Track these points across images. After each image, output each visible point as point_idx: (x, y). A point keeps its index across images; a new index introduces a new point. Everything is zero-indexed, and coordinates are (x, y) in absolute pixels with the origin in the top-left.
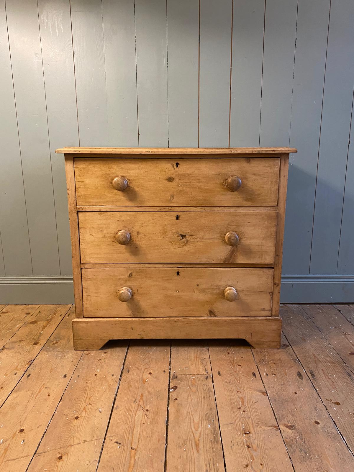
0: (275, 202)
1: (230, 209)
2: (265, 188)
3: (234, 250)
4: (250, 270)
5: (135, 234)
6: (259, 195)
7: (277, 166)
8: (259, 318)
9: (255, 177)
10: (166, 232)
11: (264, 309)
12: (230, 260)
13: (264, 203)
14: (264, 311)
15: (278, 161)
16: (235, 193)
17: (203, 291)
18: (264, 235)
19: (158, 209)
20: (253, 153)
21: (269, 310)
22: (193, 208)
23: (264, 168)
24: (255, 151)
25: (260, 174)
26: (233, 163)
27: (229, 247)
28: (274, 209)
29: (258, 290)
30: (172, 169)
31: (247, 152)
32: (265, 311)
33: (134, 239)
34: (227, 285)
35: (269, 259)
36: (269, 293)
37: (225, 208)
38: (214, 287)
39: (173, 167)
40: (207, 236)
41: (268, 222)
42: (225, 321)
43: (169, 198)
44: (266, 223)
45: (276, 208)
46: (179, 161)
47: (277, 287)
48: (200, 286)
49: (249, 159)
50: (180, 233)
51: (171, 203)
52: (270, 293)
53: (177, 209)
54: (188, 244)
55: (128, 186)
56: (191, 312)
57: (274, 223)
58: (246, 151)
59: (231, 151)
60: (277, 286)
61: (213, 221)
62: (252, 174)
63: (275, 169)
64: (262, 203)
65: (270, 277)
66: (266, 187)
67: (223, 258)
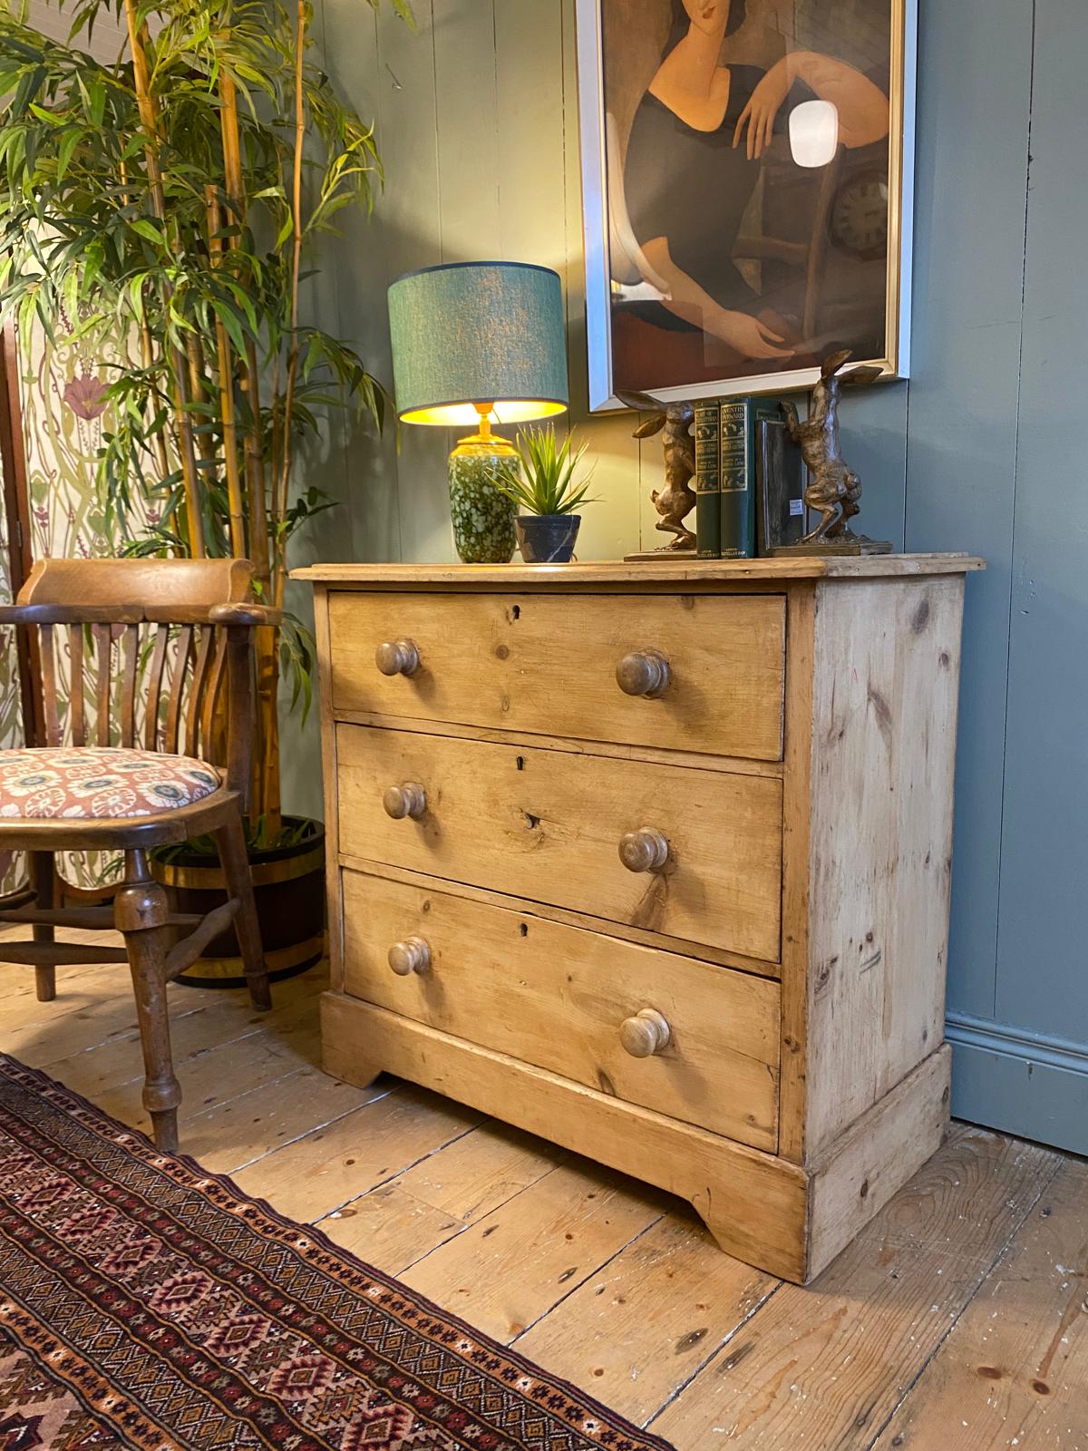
0: (772, 747)
1: (644, 756)
2: (741, 697)
3: (658, 890)
4: (708, 968)
5: (433, 796)
6: (723, 716)
7: (773, 625)
8: (734, 1147)
9: (710, 659)
10: (496, 803)
11: (752, 1118)
12: (648, 918)
13: (737, 746)
14: (751, 1125)
15: (776, 607)
16: (657, 703)
17: (582, 1000)
18: (742, 857)
19: (477, 733)
20: (688, 578)
21: (770, 1131)
22: (556, 740)
23: (736, 629)
24: (694, 573)
25: (725, 647)
26: (647, 610)
27: (645, 877)
28: (771, 771)
29: (733, 1044)
30: (507, 624)
31: (672, 577)
32: (755, 1126)
33: (433, 808)
34: (643, 1001)
35: (761, 943)
36: (768, 1067)
37: (633, 749)
38: (610, 998)
39: (507, 617)
40: (588, 829)
41: (754, 813)
42: (635, 1119)
43: (500, 704)
44: (748, 814)
45: (780, 767)
46: (522, 601)
47: (795, 1055)
48: (575, 984)
49: (690, 598)
50: (527, 810)
51: (502, 718)
52: (772, 1069)
53: (519, 739)
54: (545, 845)
55: (419, 665)
56: (553, 1058)
57: (774, 819)
58: (667, 572)
59: (630, 573)
60: (793, 1051)
61: (603, 784)
62: (701, 648)
63: (769, 634)
64: (733, 746)
65: (770, 1010)
66: (742, 692)
67: (631, 910)
